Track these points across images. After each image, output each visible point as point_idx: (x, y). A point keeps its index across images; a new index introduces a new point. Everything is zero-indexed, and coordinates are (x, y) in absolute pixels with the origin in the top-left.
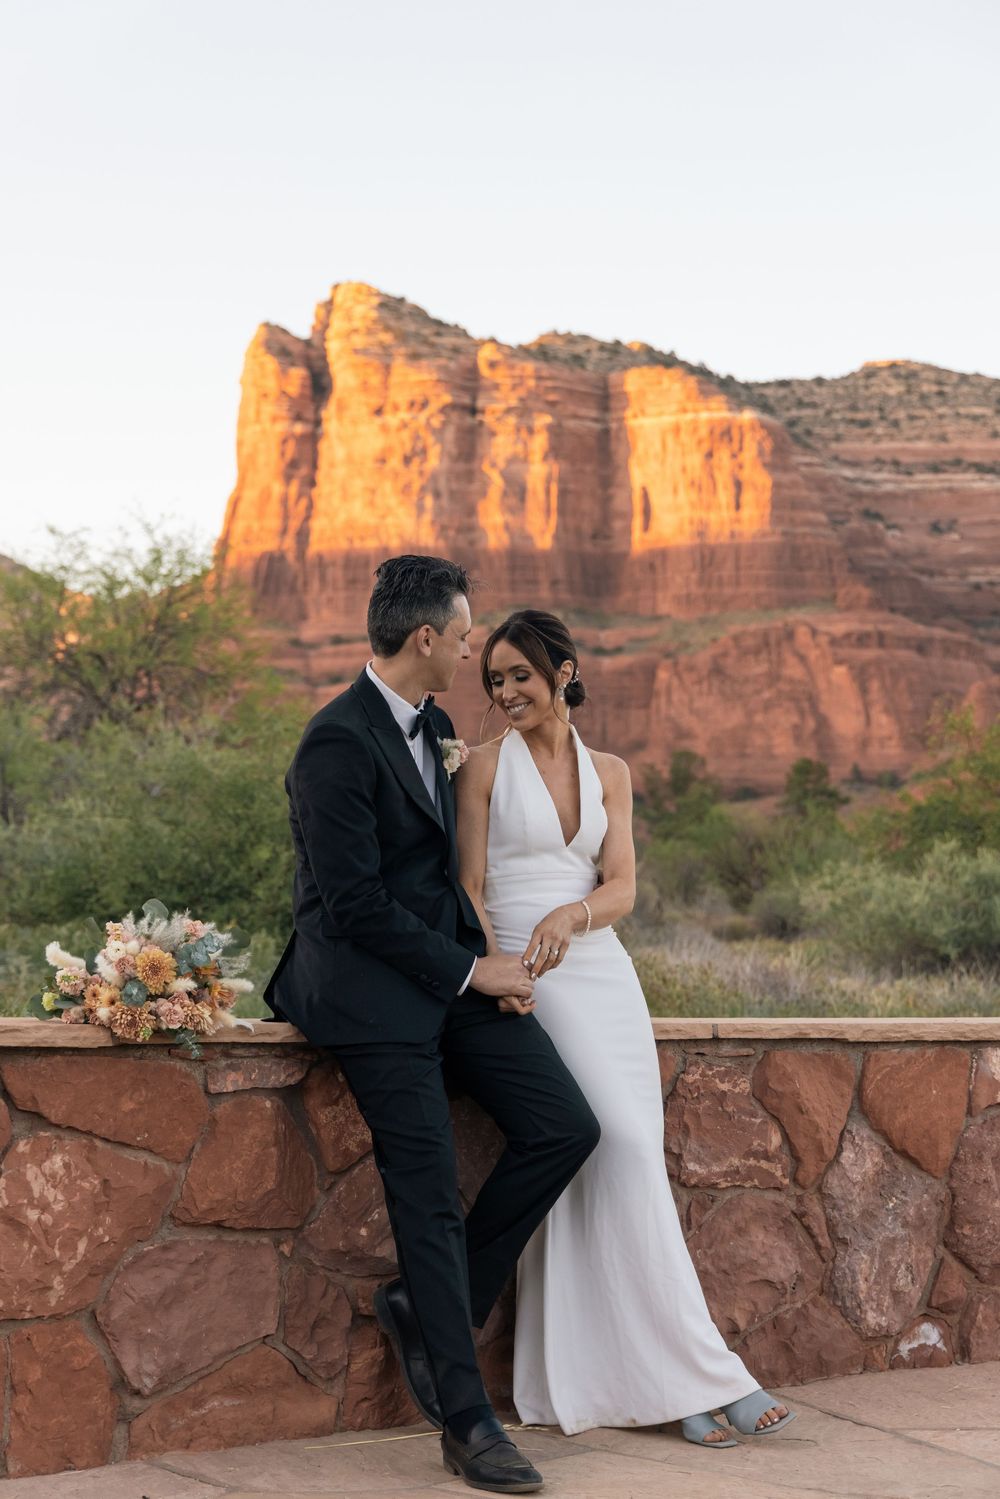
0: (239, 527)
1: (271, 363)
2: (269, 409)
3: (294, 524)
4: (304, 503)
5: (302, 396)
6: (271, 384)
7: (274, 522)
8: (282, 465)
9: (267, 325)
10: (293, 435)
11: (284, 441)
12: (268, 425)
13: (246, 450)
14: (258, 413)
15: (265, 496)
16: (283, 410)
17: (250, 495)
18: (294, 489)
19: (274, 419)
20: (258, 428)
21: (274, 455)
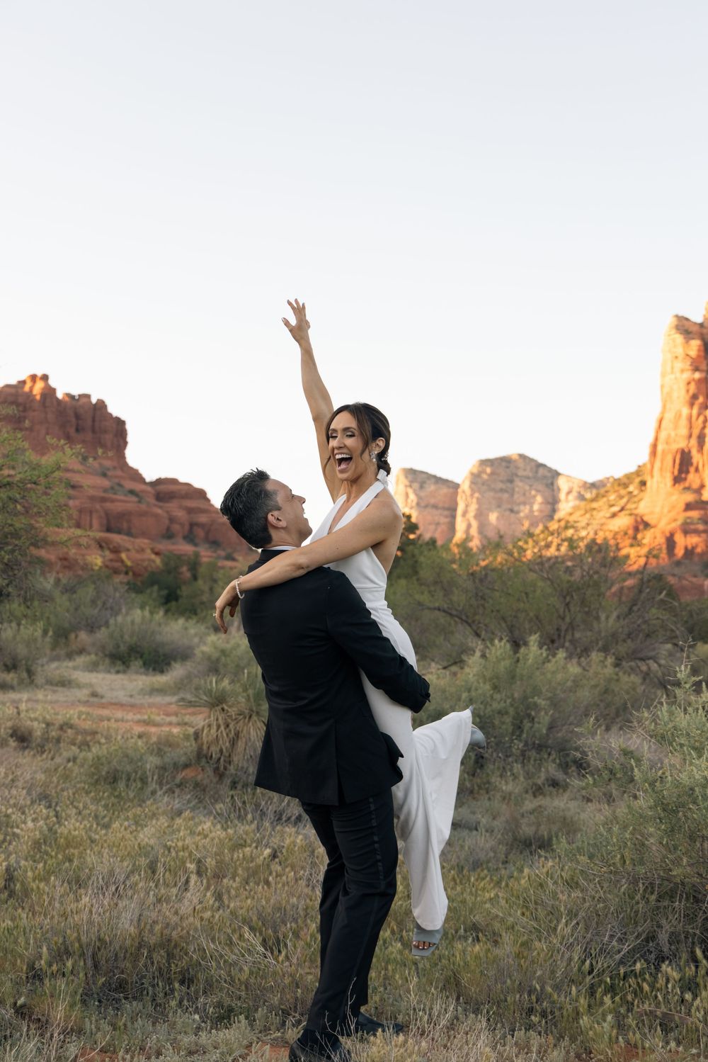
0: (663, 435)
1: (679, 338)
2: (679, 365)
3: (696, 432)
4: (701, 418)
5: (699, 356)
6: (680, 351)
7: (684, 431)
8: (688, 398)
9: (677, 316)
10: (694, 380)
11: (689, 383)
12: (678, 375)
13: (666, 390)
14: (672, 368)
15: (678, 416)
16: (687, 365)
17: (669, 416)
18: (695, 411)
19: (682, 371)
20: (673, 376)
21: (683, 392)
